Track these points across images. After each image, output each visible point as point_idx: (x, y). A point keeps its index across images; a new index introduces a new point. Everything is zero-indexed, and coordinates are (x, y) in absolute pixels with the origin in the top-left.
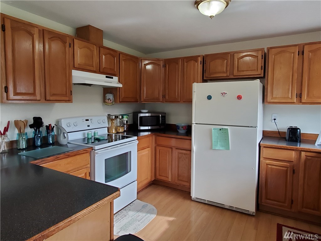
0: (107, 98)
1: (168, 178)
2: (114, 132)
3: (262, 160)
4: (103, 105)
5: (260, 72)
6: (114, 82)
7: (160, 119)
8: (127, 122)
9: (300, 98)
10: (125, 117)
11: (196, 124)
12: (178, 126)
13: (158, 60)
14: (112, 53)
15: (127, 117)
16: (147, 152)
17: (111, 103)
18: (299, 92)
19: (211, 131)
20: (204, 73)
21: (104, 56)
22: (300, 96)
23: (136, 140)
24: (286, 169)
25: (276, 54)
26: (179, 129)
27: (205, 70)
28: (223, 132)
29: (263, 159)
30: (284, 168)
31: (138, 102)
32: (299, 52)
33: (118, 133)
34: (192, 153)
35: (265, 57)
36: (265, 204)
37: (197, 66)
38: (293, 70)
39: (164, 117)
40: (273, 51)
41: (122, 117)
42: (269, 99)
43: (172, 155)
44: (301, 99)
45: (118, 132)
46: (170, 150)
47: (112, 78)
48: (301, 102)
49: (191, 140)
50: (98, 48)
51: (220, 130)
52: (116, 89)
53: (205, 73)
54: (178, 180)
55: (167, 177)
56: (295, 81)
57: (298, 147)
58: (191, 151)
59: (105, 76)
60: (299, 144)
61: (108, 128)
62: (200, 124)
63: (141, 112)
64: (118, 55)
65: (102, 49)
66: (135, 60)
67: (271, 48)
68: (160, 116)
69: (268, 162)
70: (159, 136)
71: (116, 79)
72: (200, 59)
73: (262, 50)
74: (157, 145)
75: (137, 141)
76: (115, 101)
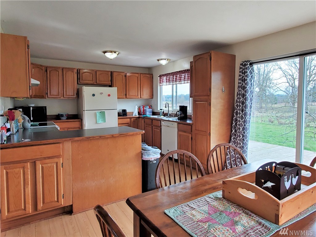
5: (109, 83)
12: (62, 114)
18: (125, 94)
19: (96, 114)
25: (116, 75)
26: (62, 116)
27: (79, 78)
28: (102, 114)
32: (124, 75)
37: (74, 75)
38: (123, 83)
44: (126, 96)
48: (126, 98)
51: (100, 112)
56: (124, 88)
72: (75, 71)
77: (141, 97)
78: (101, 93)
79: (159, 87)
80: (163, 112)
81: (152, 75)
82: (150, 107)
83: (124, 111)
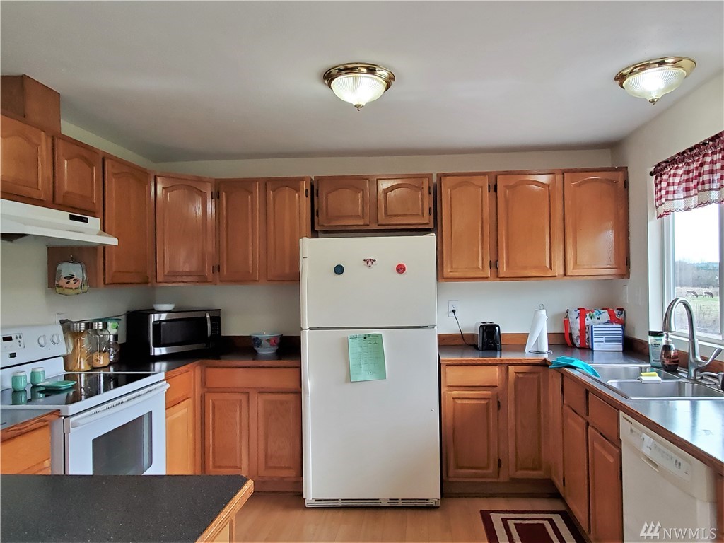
0: (64, 274)
1: (241, 469)
2: (83, 367)
3: (444, 392)
4: (47, 294)
5: (427, 219)
6: (90, 232)
7: (209, 325)
8: (116, 337)
9: (495, 270)
10: (110, 324)
11: (310, 329)
12: (257, 338)
13: (200, 180)
14: (85, 153)
15: (116, 324)
16: (184, 411)
17: (76, 288)
18: (494, 260)
19: (345, 342)
20: (315, 217)
21: (66, 162)
22: (495, 265)
23: (163, 380)
24: (486, 402)
25: (453, 188)
26: (259, 345)
27: (318, 211)
28: (370, 343)
29: (446, 389)
30: (483, 402)
31: (149, 285)
32: (489, 185)
33: (94, 369)
34: (305, 396)
35: (436, 192)
36: (455, 480)
37: (300, 202)
38: (482, 218)
39: (216, 320)
40: (447, 182)
41: (105, 326)
42: (447, 271)
43: (249, 411)
44: (497, 271)
45: (94, 366)
46: (243, 397)
47: (86, 221)
48: (497, 277)
49: (299, 367)
50: (50, 140)
51: (365, 338)
52: (93, 249)
53: (318, 216)
54: (267, 467)
55: (236, 467)
56: (487, 239)
57: (498, 358)
58: (300, 393)
59: (67, 214)
60: (499, 352)
61: (66, 358)
62: (318, 329)
63: (154, 310)
64: (101, 160)
65: (59, 143)
66: (141, 177)
67: (446, 175)
68: (208, 316)
69: (456, 393)
70: (210, 367)
71: (94, 222)
72: (305, 186)
73: (429, 176)
74: (206, 390)
75: (164, 385)
76: (91, 282)
77: (569, 274)
78: (369, 262)
79: (653, 225)
80: (667, 348)
81: (621, 174)
82: (618, 315)
83: (489, 331)
